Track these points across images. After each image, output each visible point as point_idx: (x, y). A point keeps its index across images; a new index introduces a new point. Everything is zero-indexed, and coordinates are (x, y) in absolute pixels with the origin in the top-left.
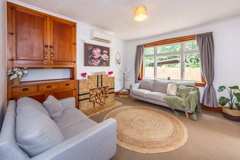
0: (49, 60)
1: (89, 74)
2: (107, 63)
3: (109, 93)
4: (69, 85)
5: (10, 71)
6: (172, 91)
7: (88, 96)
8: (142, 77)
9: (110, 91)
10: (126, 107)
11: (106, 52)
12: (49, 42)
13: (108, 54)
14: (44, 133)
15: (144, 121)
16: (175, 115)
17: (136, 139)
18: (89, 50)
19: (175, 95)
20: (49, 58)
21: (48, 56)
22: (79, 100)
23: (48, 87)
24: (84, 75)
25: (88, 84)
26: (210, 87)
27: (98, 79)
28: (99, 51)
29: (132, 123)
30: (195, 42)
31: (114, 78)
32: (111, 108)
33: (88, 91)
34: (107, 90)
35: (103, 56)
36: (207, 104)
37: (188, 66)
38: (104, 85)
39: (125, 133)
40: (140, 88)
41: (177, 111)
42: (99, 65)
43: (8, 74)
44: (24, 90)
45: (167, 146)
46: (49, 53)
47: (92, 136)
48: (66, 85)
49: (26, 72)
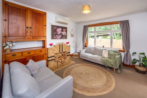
0: (29, 36)
1: (54, 44)
2: (66, 37)
3: (67, 56)
4: (41, 51)
5: (4, 44)
6: (106, 55)
7: (53, 58)
8: (87, 45)
9: (67, 54)
10: (77, 64)
11: (65, 30)
12: (29, 25)
13: (66, 31)
14: (30, 89)
15: (89, 74)
16: (108, 70)
17: (84, 86)
18: (54, 29)
19: (107, 57)
20: (29, 35)
21: (28, 34)
22: (48, 61)
23: (28, 53)
24: (51, 45)
25: (54, 50)
26: (127, 53)
27: (60, 47)
28: (61, 29)
29: (81, 76)
30: (119, 25)
31: (70, 46)
32: (68, 65)
33: (54, 55)
34: (66, 53)
35: (63, 33)
36: (126, 63)
37: (114, 38)
38: (64, 50)
39: (77, 82)
40: (86, 52)
41: (109, 67)
42: (61, 38)
43: (3, 46)
44: (13, 55)
45: (103, 90)
46: (29, 32)
47: (58, 88)
48: (40, 51)
49: (14, 44)
